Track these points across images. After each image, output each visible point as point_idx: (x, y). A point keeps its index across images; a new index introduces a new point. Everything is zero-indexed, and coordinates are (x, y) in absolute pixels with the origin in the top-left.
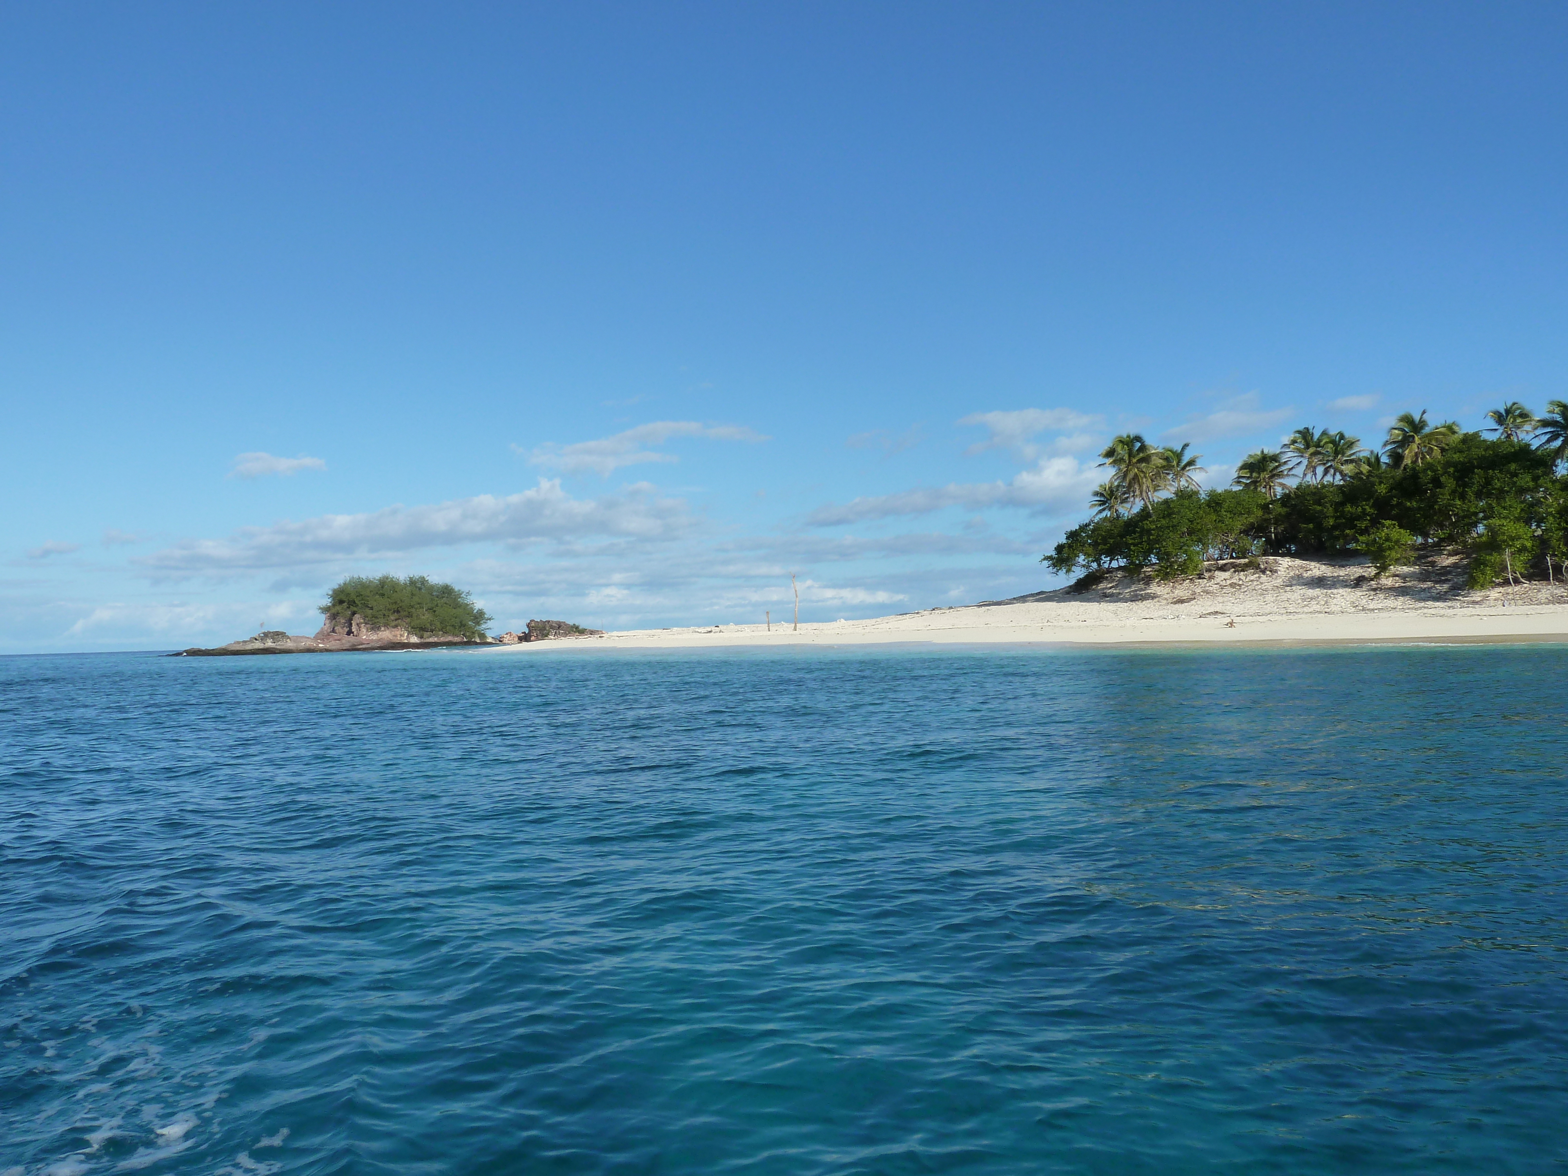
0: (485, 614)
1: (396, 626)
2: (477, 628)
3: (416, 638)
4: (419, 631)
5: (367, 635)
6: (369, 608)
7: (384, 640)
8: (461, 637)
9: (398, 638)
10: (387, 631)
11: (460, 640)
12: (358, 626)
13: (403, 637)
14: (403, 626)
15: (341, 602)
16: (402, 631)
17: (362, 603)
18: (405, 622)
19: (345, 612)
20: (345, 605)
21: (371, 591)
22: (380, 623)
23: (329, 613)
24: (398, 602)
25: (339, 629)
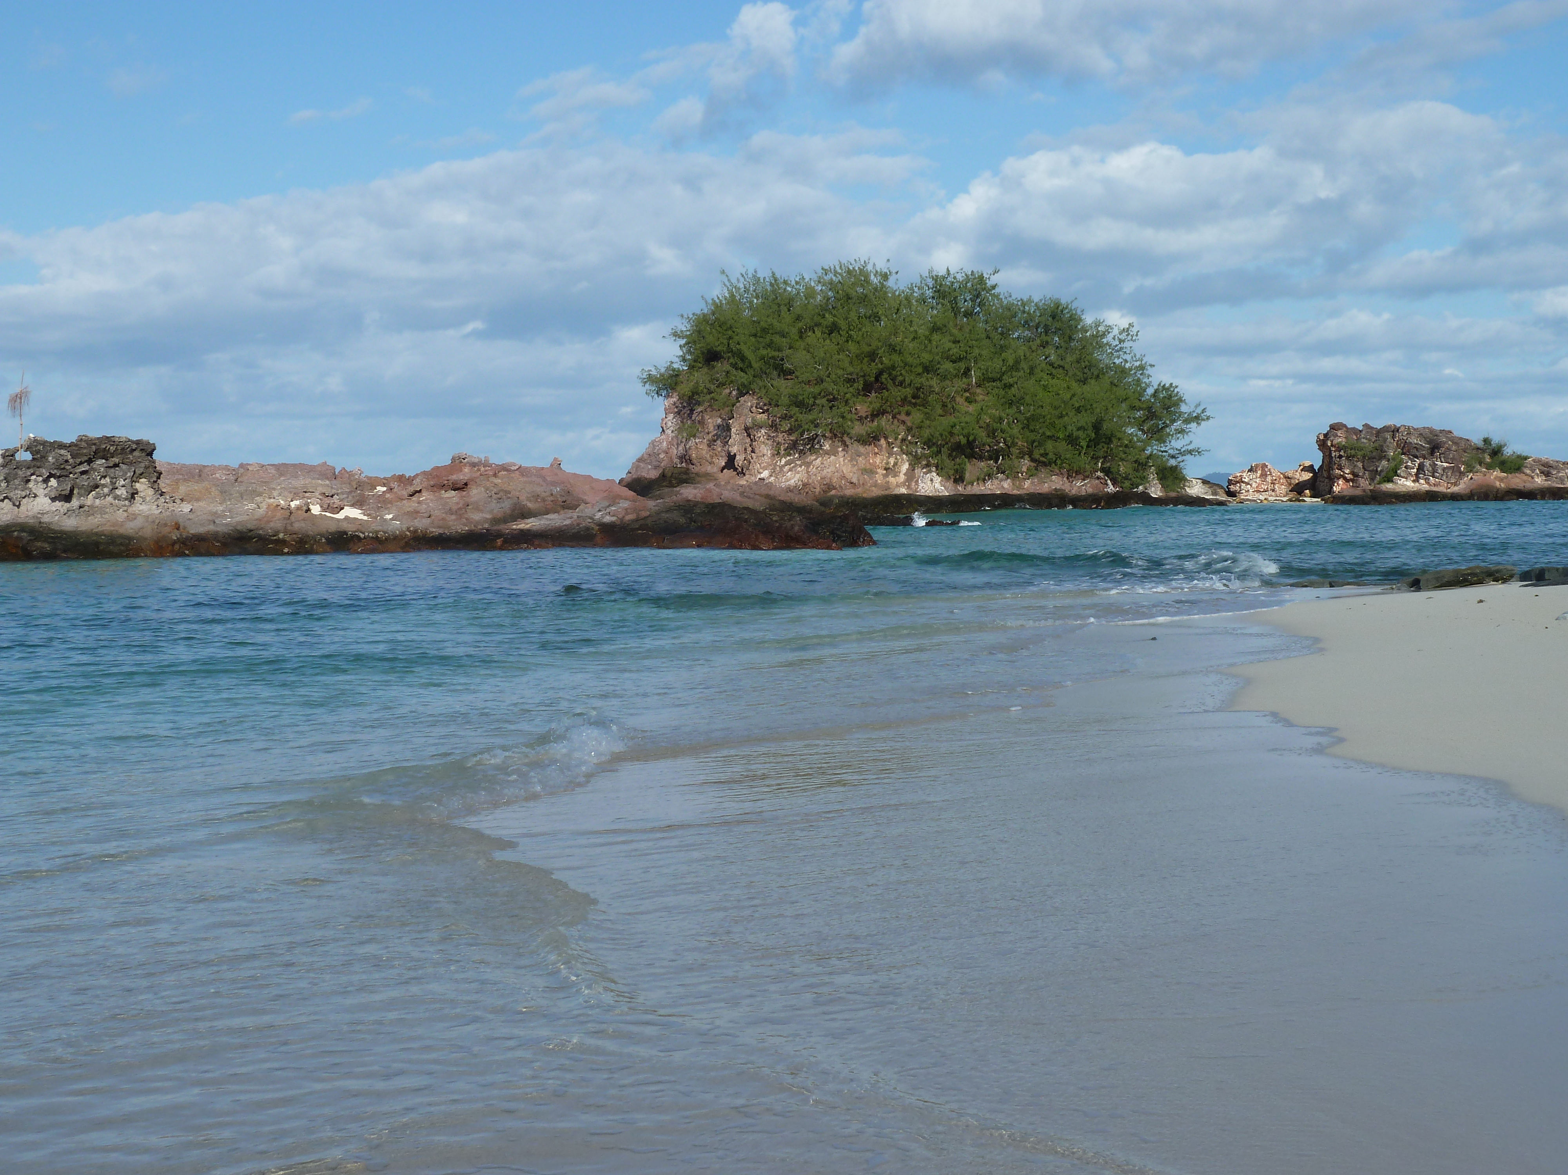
0: (1181, 400)
1: (872, 439)
2: (1153, 448)
3: (938, 480)
4: (950, 455)
5: (774, 469)
6: (785, 373)
7: (830, 487)
8: (1098, 478)
9: (879, 478)
10: (841, 454)
11: (1090, 491)
12: (749, 435)
13: (896, 475)
14: (896, 439)
15: (711, 357)
16: (890, 454)
17: (762, 358)
18: (904, 422)
19: (718, 390)
20: (721, 367)
21: (798, 318)
22: (817, 426)
23: (675, 394)
24: (881, 352)
25: (699, 447)
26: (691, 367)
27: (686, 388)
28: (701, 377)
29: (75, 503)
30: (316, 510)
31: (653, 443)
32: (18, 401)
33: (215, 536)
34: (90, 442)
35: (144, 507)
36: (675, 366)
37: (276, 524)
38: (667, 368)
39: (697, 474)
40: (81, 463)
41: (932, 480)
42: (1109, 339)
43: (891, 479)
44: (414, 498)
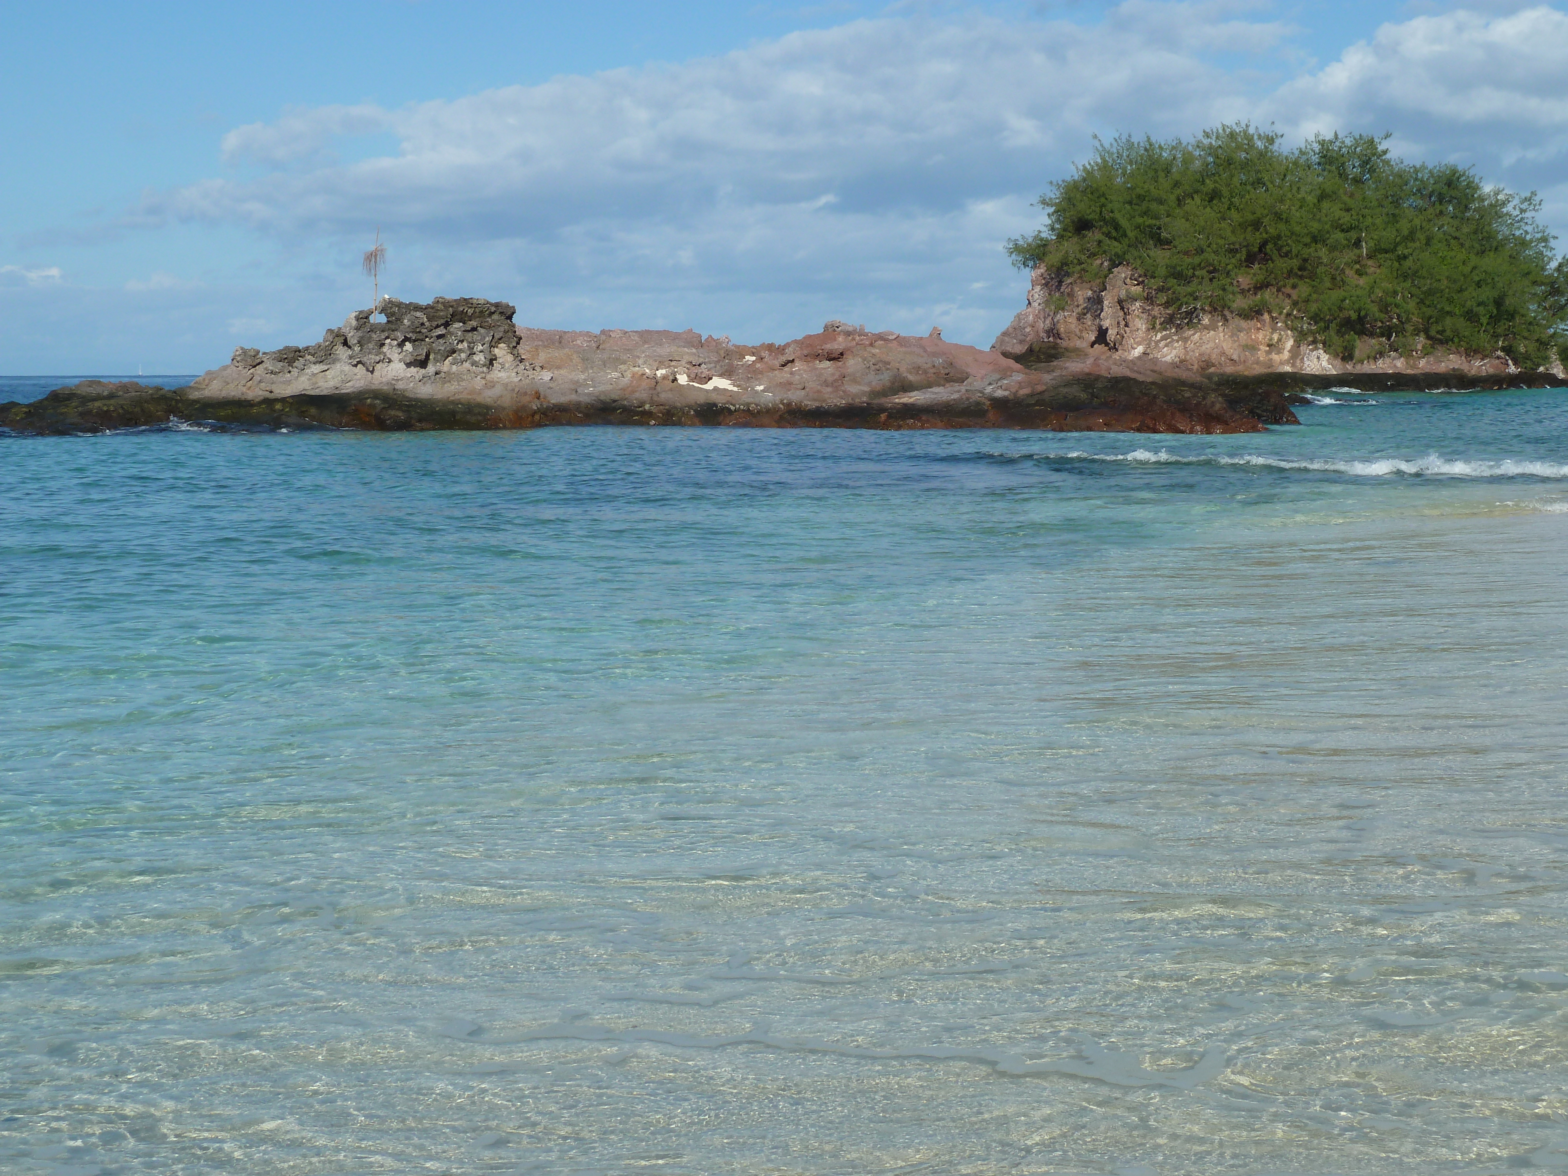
1: (1253, 313)
2: (1557, 327)
3: (1325, 357)
4: (1338, 332)
5: (1149, 344)
6: (1162, 242)
7: (1208, 364)
8: (1498, 358)
9: (1261, 355)
10: (1221, 329)
11: (1491, 371)
12: (1122, 308)
13: (1279, 352)
14: (1281, 313)
15: (1081, 226)
16: (1274, 329)
17: (1138, 227)
18: (1289, 296)
19: (1089, 261)
20: (1093, 236)
21: (1177, 184)
22: (1196, 299)
23: (1042, 265)
24: (1266, 221)
25: (1068, 321)
26: (1060, 237)
27: (1054, 258)
28: (1071, 247)
29: (431, 369)
30: (683, 379)
31: (1019, 317)
32: (372, 259)
33: (578, 406)
34: (447, 304)
35: (502, 374)
36: (1043, 235)
37: (642, 394)
38: (1035, 238)
39: (1066, 349)
40: (437, 326)
41: (1318, 358)
42: (1509, 208)
43: (1275, 357)
44: (786, 369)
